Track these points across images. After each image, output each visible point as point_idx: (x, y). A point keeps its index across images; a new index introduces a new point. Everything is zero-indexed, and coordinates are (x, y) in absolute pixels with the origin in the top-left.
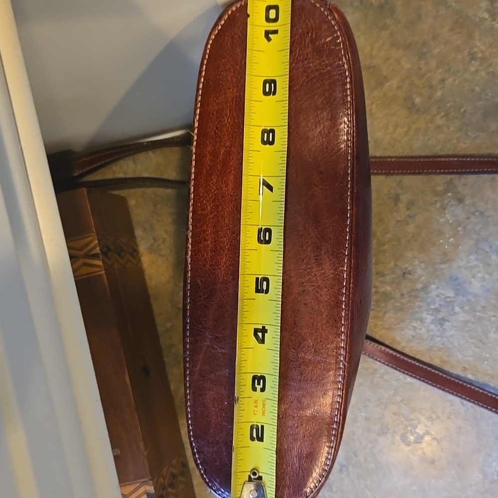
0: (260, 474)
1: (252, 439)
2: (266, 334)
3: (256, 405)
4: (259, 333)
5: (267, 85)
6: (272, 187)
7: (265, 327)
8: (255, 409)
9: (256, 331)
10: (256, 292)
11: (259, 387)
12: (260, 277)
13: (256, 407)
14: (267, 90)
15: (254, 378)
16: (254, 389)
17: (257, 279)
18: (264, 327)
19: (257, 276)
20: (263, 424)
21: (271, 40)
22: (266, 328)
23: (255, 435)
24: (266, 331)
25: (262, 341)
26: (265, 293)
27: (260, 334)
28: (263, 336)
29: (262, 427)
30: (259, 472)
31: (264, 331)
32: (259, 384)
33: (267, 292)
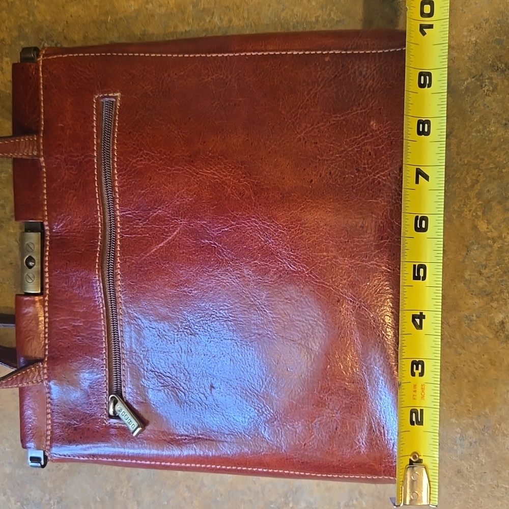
0: (420, 458)
1: (412, 423)
2: (423, 320)
3: (414, 390)
4: (416, 319)
5: (422, 77)
6: (428, 177)
7: (422, 313)
8: (415, 394)
9: (414, 317)
10: (414, 279)
11: (417, 372)
12: (417, 264)
13: (415, 391)
14: (422, 82)
15: (413, 363)
16: (413, 374)
17: (414, 266)
18: (421, 313)
19: (415, 263)
20: (422, 408)
21: (426, 34)
22: (424, 314)
23: (414, 419)
24: (424, 317)
25: (420, 327)
26: (422, 280)
27: (418, 321)
28: (421, 322)
29: (422, 411)
30: (419, 456)
31: (421, 317)
32: (417, 369)
33: (424, 278)
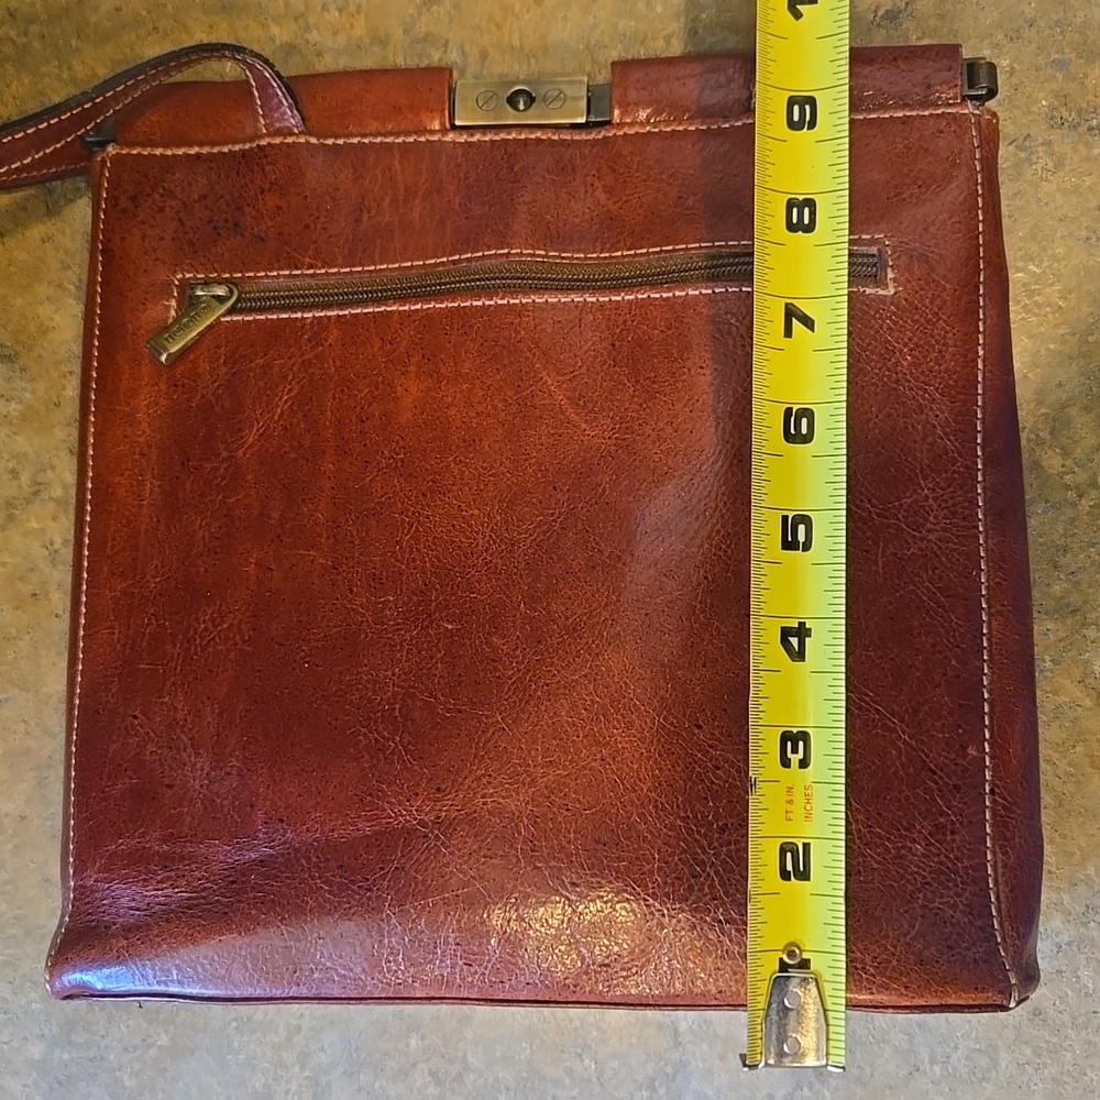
0: (805, 956)
1: (785, 875)
2: (807, 639)
3: (789, 798)
4: (790, 639)
5: (796, 108)
6: (813, 321)
7: (804, 623)
8: (789, 808)
9: (786, 633)
10: (783, 548)
11: (795, 759)
12: (791, 515)
13: (790, 802)
14: (796, 118)
15: (785, 737)
16: (785, 763)
17: (785, 518)
18: (802, 625)
19: (785, 513)
20: (806, 841)
21: (802, 15)
22: (807, 626)
23: (789, 867)
24: (808, 633)
25: (799, 655)
26: (803, 551)
27: (794, 641)
28: (802, 644)
29: (806, 846)
30: (801, 951)
31: (802, 632)
32: (795, 751)
33: (807, 546)
